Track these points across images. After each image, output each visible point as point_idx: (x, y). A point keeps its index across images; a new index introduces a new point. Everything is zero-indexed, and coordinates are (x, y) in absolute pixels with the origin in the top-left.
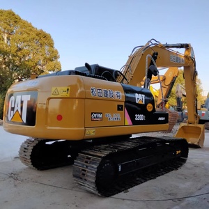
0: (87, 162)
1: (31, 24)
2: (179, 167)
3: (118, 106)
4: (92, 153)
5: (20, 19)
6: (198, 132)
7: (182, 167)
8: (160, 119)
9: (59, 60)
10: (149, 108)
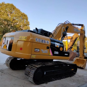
0: (31, 69)
1: (20, 10)
2: (72, 76)
3: (47, 47)
4: (34, 65)
5: (16, 8)
6: (83, 62)
7: (73, 76)
8: (66, 54)
9: (29, 26)
10: (61, 49)
